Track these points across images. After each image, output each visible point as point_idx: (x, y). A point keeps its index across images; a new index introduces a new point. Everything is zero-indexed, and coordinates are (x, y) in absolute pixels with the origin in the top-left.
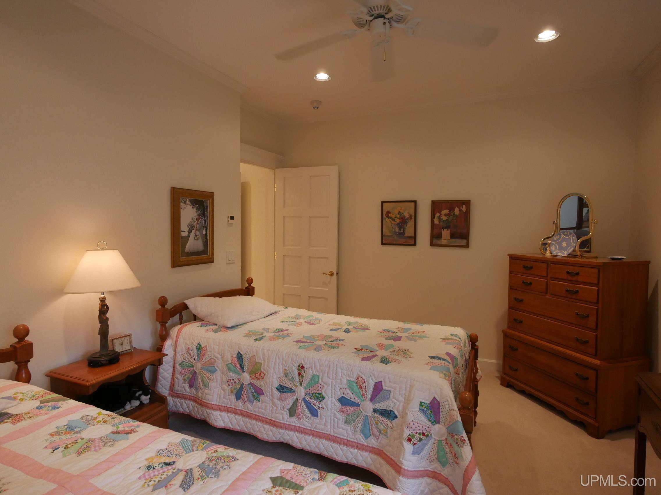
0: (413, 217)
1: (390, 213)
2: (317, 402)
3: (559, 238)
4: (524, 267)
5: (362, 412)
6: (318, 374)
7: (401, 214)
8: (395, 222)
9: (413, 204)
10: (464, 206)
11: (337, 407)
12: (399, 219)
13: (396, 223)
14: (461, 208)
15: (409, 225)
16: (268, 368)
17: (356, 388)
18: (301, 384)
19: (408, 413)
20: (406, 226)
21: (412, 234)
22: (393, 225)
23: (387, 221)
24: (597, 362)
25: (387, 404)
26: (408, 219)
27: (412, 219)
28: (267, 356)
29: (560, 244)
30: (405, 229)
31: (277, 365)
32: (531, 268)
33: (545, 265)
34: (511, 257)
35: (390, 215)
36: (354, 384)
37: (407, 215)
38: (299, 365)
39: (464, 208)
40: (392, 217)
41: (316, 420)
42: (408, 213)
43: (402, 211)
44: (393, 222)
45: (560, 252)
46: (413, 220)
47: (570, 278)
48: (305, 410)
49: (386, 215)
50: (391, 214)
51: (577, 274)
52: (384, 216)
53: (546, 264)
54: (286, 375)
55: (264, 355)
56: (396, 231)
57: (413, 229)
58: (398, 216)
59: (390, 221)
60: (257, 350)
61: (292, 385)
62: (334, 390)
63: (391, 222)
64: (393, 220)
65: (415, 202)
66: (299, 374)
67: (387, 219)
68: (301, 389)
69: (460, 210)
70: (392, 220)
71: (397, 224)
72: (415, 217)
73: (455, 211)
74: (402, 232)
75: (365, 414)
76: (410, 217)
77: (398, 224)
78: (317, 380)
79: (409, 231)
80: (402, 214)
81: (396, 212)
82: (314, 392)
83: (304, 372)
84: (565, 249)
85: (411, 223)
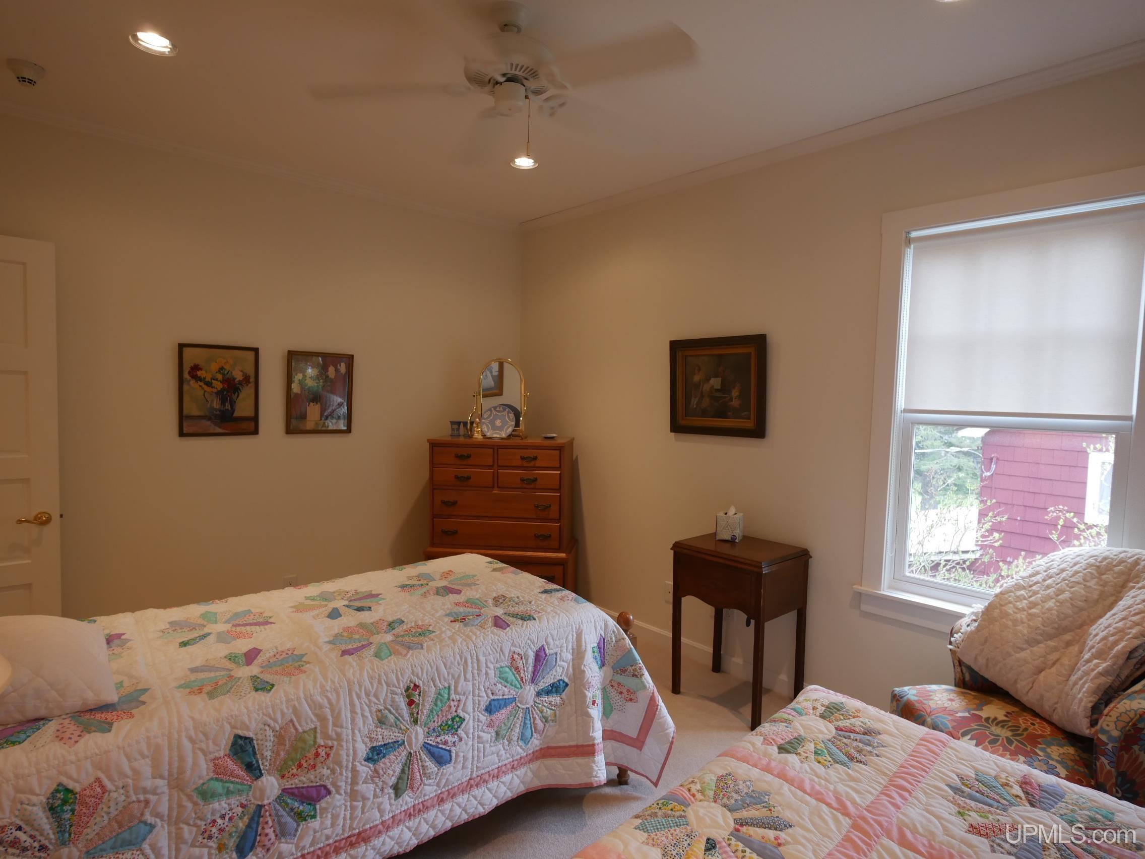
0: (252, 380)
1: (201, 369)
2: (450, 736)
3: (490, 416)
4: (457, 456)
5: (519, 708)
6: (447, 685)
7: (226, 372)
8: (212, 387)
9: (251, 355)
10: (343, 365)
11: (483, 721)
12: (221, 382)
13: (215, 390)
14: (339, 367)
15: (242, 395)
16: (339, 730)
17: (510, 676)
18: (416, 721)
19: (586, 670)
20: (238, 396)
21: (250, 413)
22: (206, 394)
23: (193, 386)
24: (563, 555)
25: (555, 673)
26: (240, 383)
27: (249, 383)
28: (328, 706)
29: (492, 423)
30: (235, 402)
31: (359, 711)
32: (469, 456)
33: (490, 451)
34: (432, 443)
35: (199, 373)
36: (507, 669)
37: (238, 376)
38: (408, 686)
39: (343, 368)
40: (205, 378)
41: (449, 769)
42: (242, 371)
43: (227, 367)
44: (208, 389)
45: (496, 433)
46: (252, 385)
47: (525, 464)
48: (427, 764)
49: (189, 373)
50: (203, 372)
51: (535, 458)
52: (186, 376)
53: (492, 450)
54: (381, 721)
55: (316, 707)
56: (215, 406)
57: (252, 402)
58: (220, 377)
59: (200, 386)
60: (294, 707)
61: (396, 734)
62: (477, 698)
63: (203, 388)
64: (209, 384)
65: (256, 350)
66: (411, 703)
67: (193, 382)
68: (417, 731)
69: (337, 370)
70: (204, 384)
71: (215, 393)
72: (253, 380)
73: (328, 371)
74: (228, 409)
75: (524, 707)
76: (246, 379)
77: (219, 393)
78: (446, 696)
79: (243, 408)
80: (228, 373)
81: (214, 367)
82: (443, 722)
83: (419, 695)
84: (500, 429)
85: (246, 392)
